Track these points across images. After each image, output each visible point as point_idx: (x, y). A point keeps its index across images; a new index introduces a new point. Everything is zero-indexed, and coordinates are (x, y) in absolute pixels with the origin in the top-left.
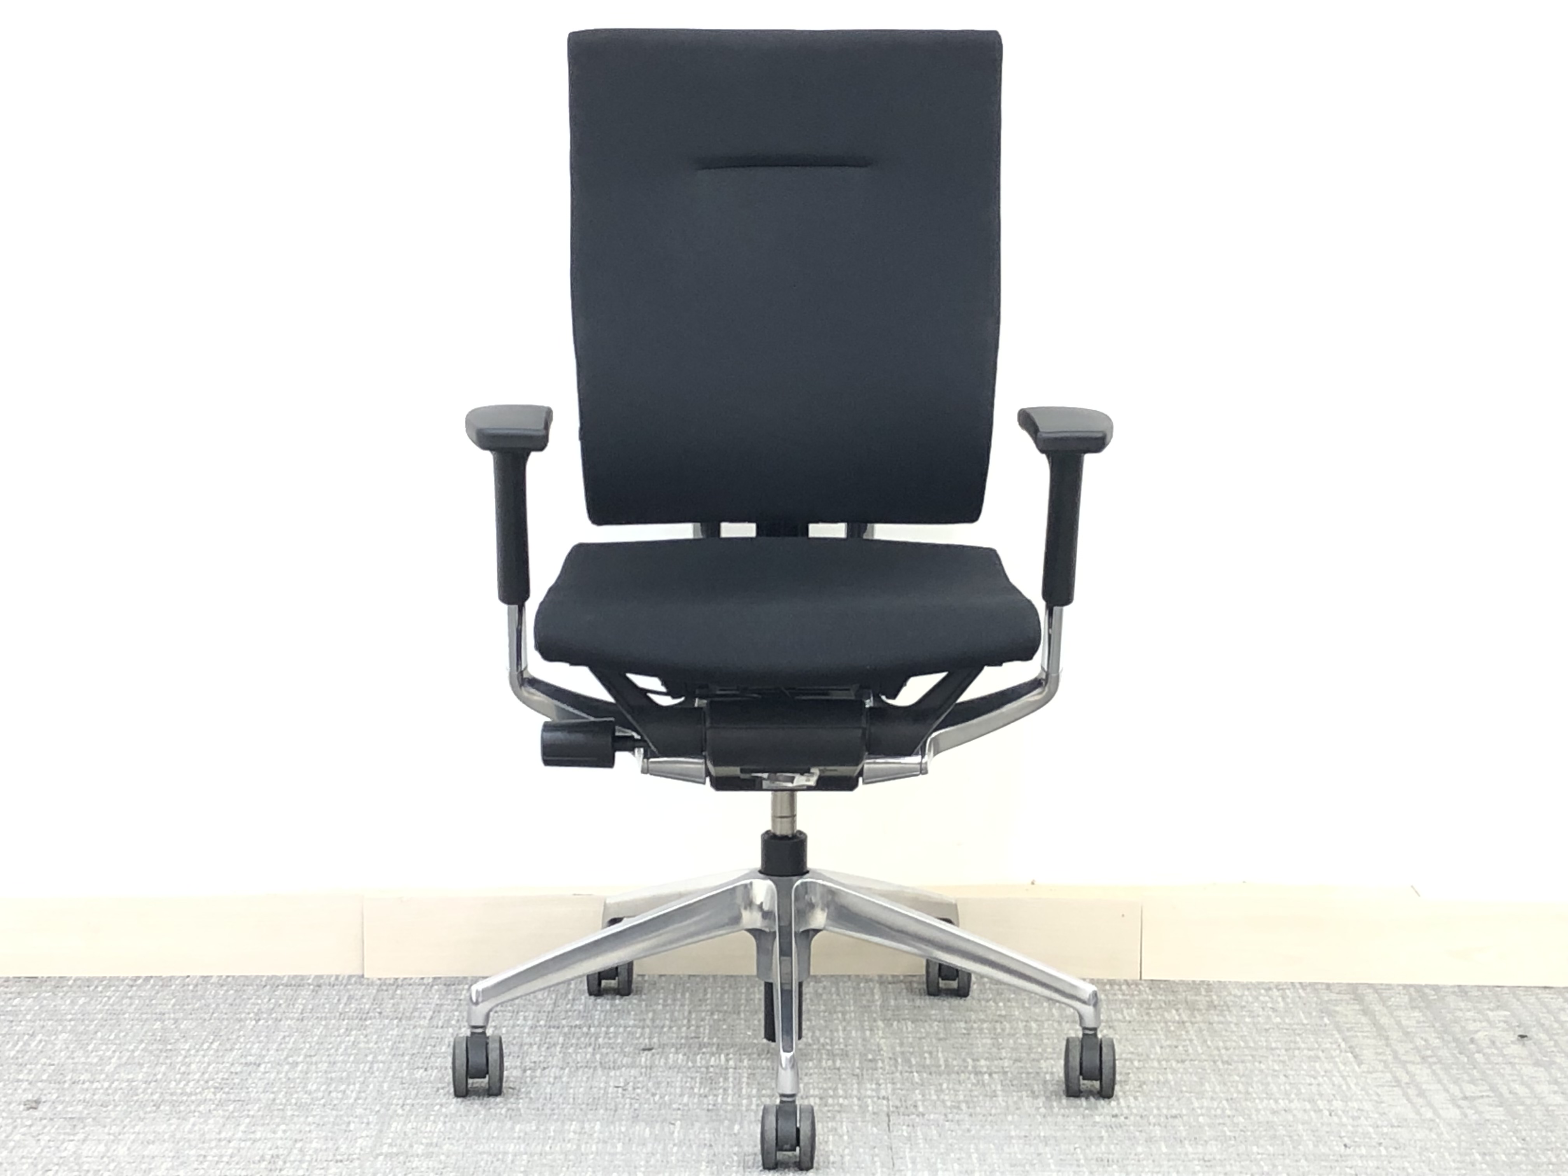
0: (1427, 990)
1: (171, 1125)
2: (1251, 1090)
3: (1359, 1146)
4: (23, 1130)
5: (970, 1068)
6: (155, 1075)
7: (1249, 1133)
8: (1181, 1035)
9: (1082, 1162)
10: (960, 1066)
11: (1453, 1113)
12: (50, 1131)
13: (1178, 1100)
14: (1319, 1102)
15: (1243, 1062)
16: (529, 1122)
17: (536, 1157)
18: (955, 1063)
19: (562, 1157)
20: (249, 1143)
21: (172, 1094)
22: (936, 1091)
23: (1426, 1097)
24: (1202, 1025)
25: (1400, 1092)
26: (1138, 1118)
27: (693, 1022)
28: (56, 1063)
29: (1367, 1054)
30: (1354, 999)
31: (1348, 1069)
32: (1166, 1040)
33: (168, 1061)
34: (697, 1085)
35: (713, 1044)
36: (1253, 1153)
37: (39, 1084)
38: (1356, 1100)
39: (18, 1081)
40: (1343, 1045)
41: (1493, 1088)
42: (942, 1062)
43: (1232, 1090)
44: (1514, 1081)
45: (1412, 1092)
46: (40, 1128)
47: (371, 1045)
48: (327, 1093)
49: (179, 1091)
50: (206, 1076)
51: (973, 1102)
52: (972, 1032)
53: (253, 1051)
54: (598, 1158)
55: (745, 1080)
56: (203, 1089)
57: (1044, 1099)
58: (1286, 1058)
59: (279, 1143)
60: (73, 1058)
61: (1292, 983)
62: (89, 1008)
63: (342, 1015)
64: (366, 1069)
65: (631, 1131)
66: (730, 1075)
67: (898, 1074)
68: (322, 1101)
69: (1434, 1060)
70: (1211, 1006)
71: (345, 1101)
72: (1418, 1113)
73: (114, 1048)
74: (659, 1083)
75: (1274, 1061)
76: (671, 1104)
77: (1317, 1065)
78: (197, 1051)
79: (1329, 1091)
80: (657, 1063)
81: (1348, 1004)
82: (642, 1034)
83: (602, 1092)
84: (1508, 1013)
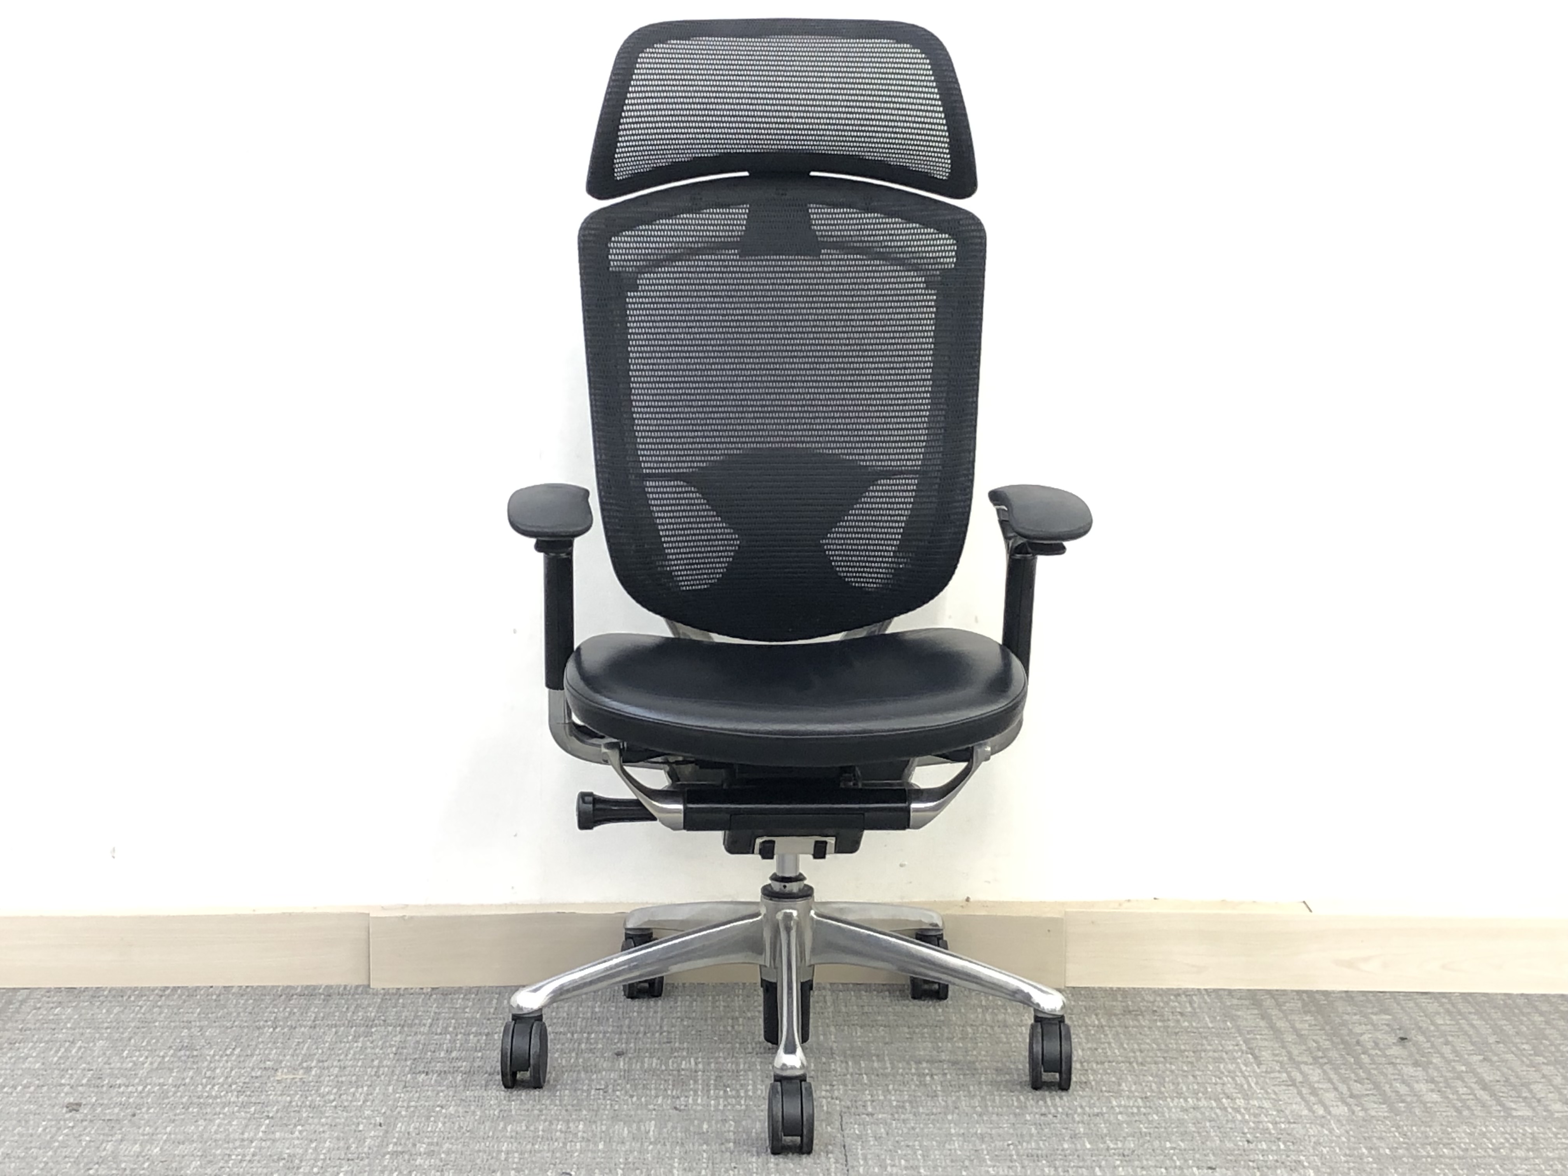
0: (1317, 996)
1: (199, 1126)
2: (1163, 1089)
3: (1260, 1142)
4: (65, 1131)
5: (913, 1071)
6: (184, 1079)
7: (1163, 1130)
8: (1100, 1038)
9: (1015, 1157)
10: (904, 1069)
11: (1343, 1110)
12: (90, 1132)
13: (1098, 1099)
14: (1224, 1100)
15: (1156, 1063)
16: (520, 1122)
17: (526, 1155)
18: (900, 1065)
19: (549, 1155)
20: (268, 1143)
21: (199, 1097)
22: (883, 1092)
23: (1317, 1095)
24: (1120, 1030)
25: (1295, 1091)
26: (1064, 1116)
27: (665, 1029)
28: (94, 1068)
29: (1266, 1055)
30: (1253, 1004)
31: (1249, 1069)
32: (1086, 1043)
33: (195, 1067)
34: (670, 1087)
35: (684, 1049)
36: (1166, 1149)
37: (80, 1088)
38: (1257, 1098)
39: (61, 1085)
40: (1244, 1048)
41: (1377, 1086)
42: (888, 1065)
43: (1146, 1089)
44: (1395, 1079)
45: (1304, 1091)
46: (81, 1129)
47: (377, 1050)
48: (337, 1097)
49: (206, 1094)
50: (230, 1080)
51: (916, 1102)
52: (914, 1036)
53: (271, 1057)
54: (582, 1156)
55: (712, 1082)
56: (227, 1092)
57: (979, 1098)
58: (1193, 1059)
59: (296, 1142)
60: (110, 1064)
61: (1199, 990)
62: (123, 1016)
63: (351, 1024)
64: (373, 1073)
65: (611, 1131)
66: (699, 1077)
67: (849, 1076)
68: (334, 1104)
69: (1325, 1060)
70: (1127, 1011)
71: (355, 1103)
72: (1311, 1110)
73: (146, 1053)
74: (636, 1085)
75: (1183, 1062)
76: (646, 1105)
77: (1222, 1066)
78: (221, 1056)
79: (1232, 1090)
80: (634, 1066)
81: (1248, 1009)
82: (620, 1040)
83: (585, 1094)
84: (1390, 1017)
